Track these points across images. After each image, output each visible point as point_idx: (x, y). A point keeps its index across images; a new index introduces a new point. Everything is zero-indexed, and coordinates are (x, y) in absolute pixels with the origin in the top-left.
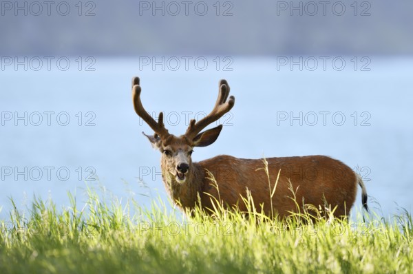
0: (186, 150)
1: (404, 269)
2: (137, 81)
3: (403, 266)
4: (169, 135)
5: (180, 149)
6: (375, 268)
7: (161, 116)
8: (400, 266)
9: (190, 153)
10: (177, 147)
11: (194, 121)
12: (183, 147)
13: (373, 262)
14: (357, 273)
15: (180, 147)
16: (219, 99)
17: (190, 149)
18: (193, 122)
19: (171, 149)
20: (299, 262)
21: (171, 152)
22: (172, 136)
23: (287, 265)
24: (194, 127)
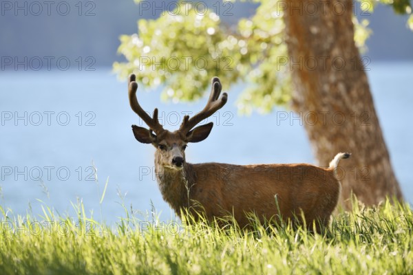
0: (180, 145)
1: (229, 269)
2: (133, 78)
3: (228, 267)
4: (163, 130)
5: (175, 144)
6: (202, 269)
7: (156, 112)
8: (226, 266)
9: (184, 147)
10: (171, 142)
11: (188, 117)
12: (178, 142)
13: (200, 263)
14: (184, 273)
15: (174, 141)
16: (212, 96)
17: (184, 144)
18: (186, 118)
19: (166, 144)
20: (128, 265)
21: (165, 146)
22: (167, 131)
23: (117, 268)
24: (188, 123)
